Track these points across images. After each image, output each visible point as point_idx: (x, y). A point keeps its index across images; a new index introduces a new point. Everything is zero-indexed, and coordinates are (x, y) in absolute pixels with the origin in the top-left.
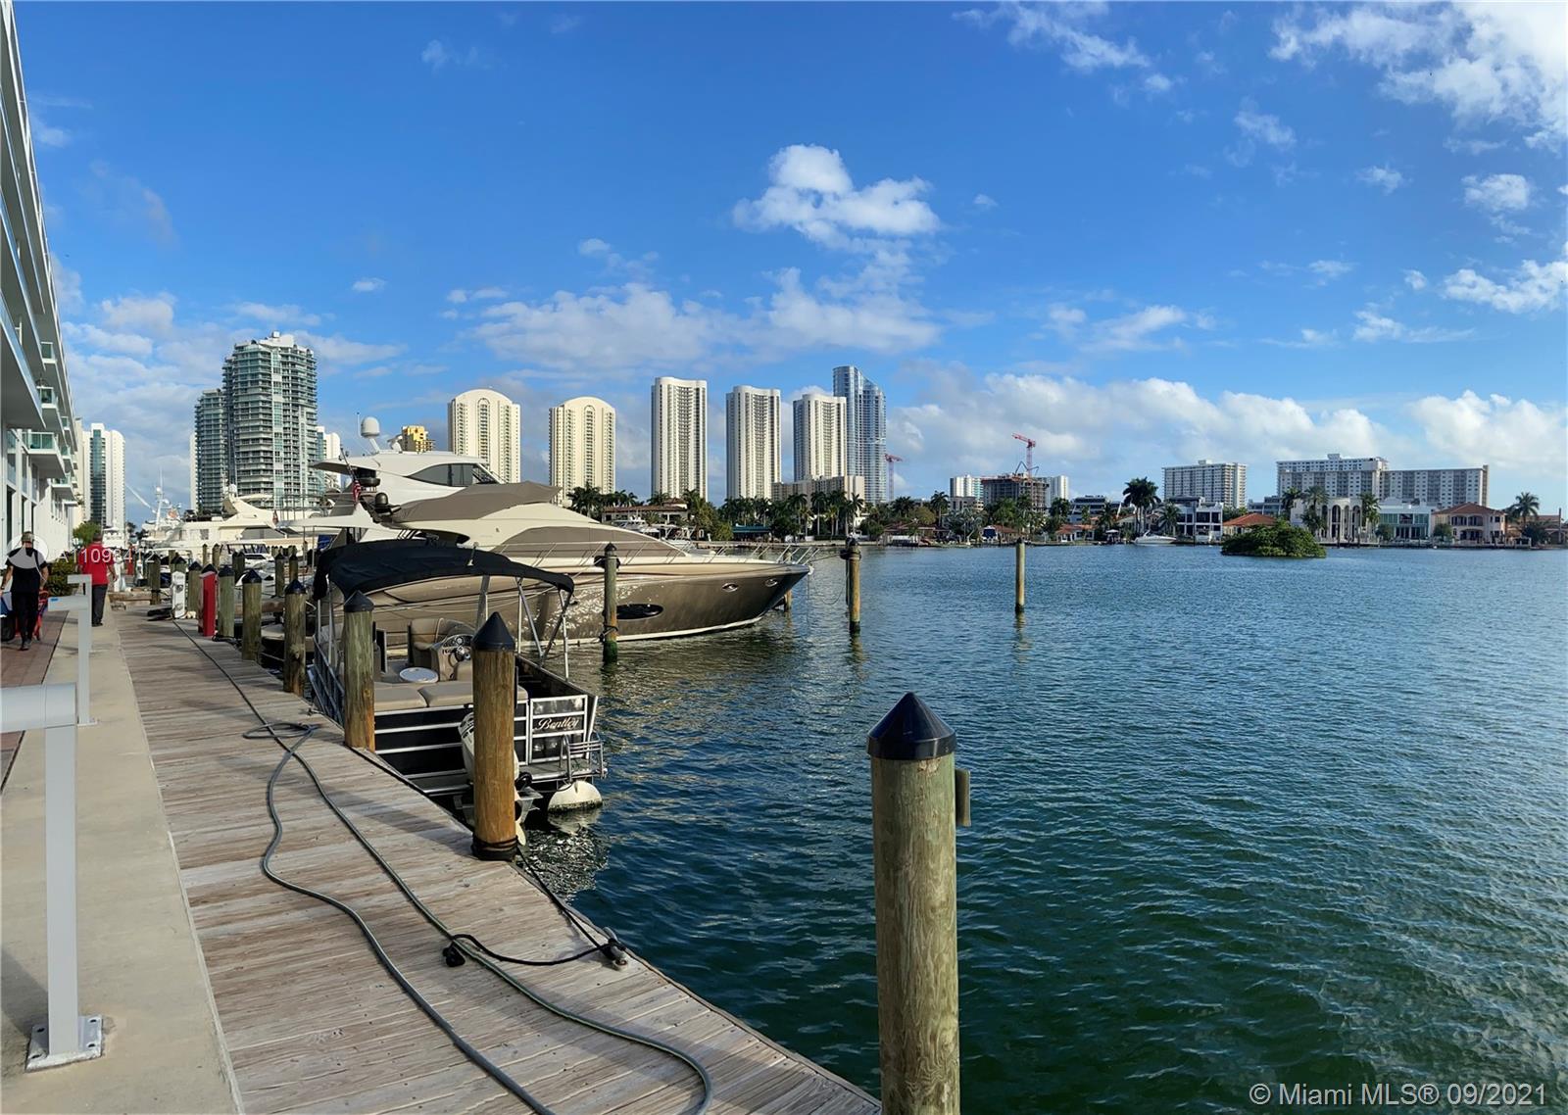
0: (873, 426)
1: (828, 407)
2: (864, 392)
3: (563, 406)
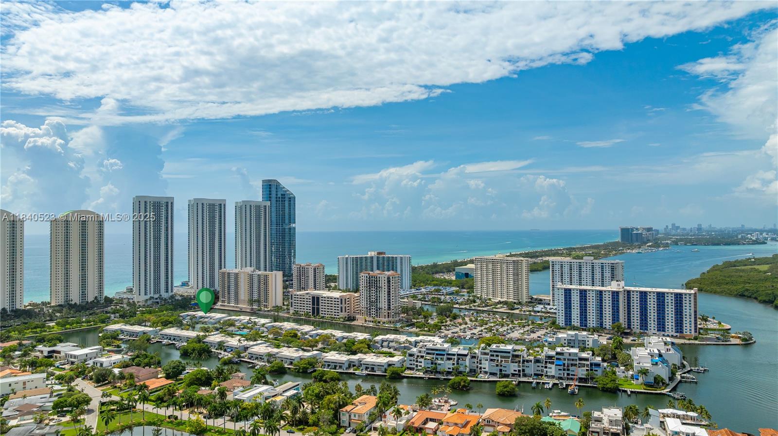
0: (288, 218)
1: (258, 207)
2: (282, 195)
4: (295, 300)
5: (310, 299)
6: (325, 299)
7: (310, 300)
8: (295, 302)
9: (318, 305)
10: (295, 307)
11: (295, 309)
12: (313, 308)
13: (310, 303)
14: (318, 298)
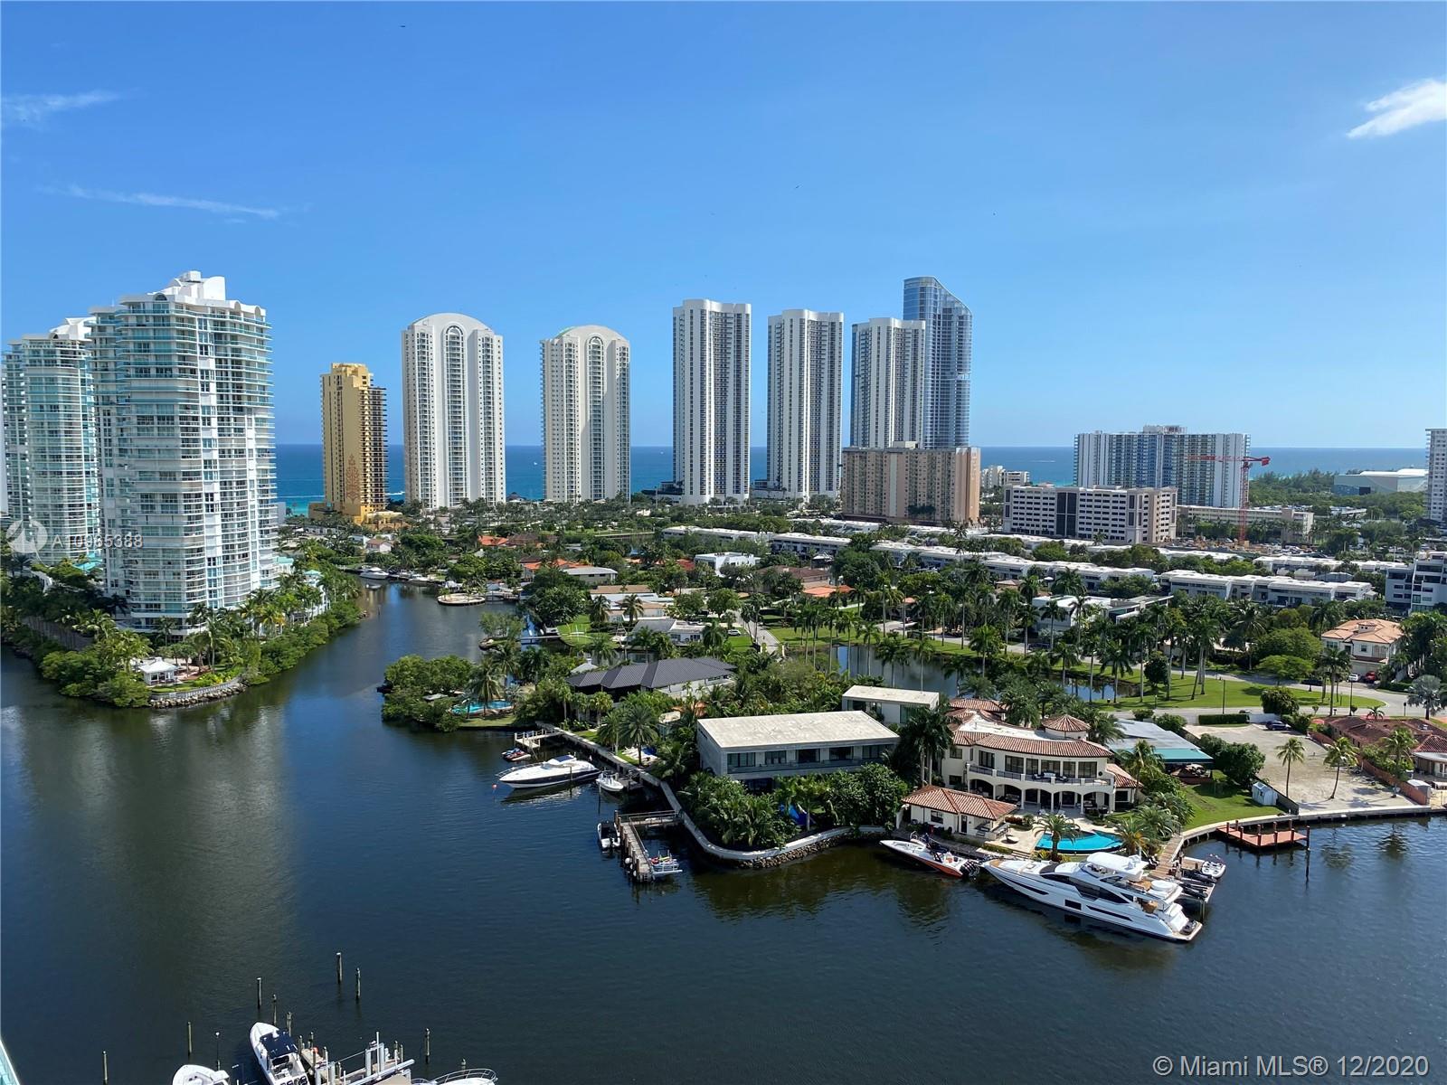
0: (955, 358)
1: (902, 334)
2: (945, 310)
3: (560, 337)
4: (1015, 502)
5: (1053, 499)
6: (1090, 498)
7: (1052, 501)
8: (1016, 505)
9: (1072, 509)
10: (1016, 516)
11: (1015, 521)
12: (1060, 519)
13: (1052, 507)
14: (1073, 496)
